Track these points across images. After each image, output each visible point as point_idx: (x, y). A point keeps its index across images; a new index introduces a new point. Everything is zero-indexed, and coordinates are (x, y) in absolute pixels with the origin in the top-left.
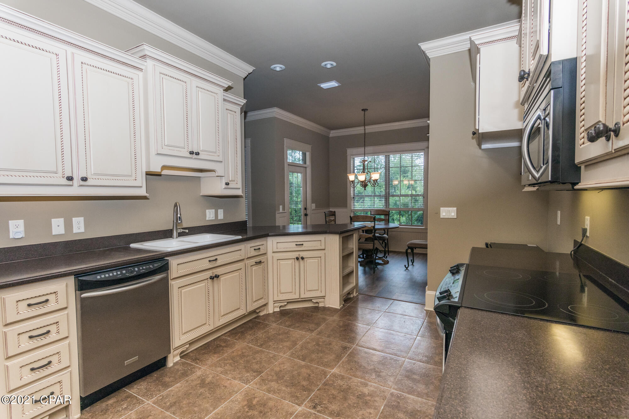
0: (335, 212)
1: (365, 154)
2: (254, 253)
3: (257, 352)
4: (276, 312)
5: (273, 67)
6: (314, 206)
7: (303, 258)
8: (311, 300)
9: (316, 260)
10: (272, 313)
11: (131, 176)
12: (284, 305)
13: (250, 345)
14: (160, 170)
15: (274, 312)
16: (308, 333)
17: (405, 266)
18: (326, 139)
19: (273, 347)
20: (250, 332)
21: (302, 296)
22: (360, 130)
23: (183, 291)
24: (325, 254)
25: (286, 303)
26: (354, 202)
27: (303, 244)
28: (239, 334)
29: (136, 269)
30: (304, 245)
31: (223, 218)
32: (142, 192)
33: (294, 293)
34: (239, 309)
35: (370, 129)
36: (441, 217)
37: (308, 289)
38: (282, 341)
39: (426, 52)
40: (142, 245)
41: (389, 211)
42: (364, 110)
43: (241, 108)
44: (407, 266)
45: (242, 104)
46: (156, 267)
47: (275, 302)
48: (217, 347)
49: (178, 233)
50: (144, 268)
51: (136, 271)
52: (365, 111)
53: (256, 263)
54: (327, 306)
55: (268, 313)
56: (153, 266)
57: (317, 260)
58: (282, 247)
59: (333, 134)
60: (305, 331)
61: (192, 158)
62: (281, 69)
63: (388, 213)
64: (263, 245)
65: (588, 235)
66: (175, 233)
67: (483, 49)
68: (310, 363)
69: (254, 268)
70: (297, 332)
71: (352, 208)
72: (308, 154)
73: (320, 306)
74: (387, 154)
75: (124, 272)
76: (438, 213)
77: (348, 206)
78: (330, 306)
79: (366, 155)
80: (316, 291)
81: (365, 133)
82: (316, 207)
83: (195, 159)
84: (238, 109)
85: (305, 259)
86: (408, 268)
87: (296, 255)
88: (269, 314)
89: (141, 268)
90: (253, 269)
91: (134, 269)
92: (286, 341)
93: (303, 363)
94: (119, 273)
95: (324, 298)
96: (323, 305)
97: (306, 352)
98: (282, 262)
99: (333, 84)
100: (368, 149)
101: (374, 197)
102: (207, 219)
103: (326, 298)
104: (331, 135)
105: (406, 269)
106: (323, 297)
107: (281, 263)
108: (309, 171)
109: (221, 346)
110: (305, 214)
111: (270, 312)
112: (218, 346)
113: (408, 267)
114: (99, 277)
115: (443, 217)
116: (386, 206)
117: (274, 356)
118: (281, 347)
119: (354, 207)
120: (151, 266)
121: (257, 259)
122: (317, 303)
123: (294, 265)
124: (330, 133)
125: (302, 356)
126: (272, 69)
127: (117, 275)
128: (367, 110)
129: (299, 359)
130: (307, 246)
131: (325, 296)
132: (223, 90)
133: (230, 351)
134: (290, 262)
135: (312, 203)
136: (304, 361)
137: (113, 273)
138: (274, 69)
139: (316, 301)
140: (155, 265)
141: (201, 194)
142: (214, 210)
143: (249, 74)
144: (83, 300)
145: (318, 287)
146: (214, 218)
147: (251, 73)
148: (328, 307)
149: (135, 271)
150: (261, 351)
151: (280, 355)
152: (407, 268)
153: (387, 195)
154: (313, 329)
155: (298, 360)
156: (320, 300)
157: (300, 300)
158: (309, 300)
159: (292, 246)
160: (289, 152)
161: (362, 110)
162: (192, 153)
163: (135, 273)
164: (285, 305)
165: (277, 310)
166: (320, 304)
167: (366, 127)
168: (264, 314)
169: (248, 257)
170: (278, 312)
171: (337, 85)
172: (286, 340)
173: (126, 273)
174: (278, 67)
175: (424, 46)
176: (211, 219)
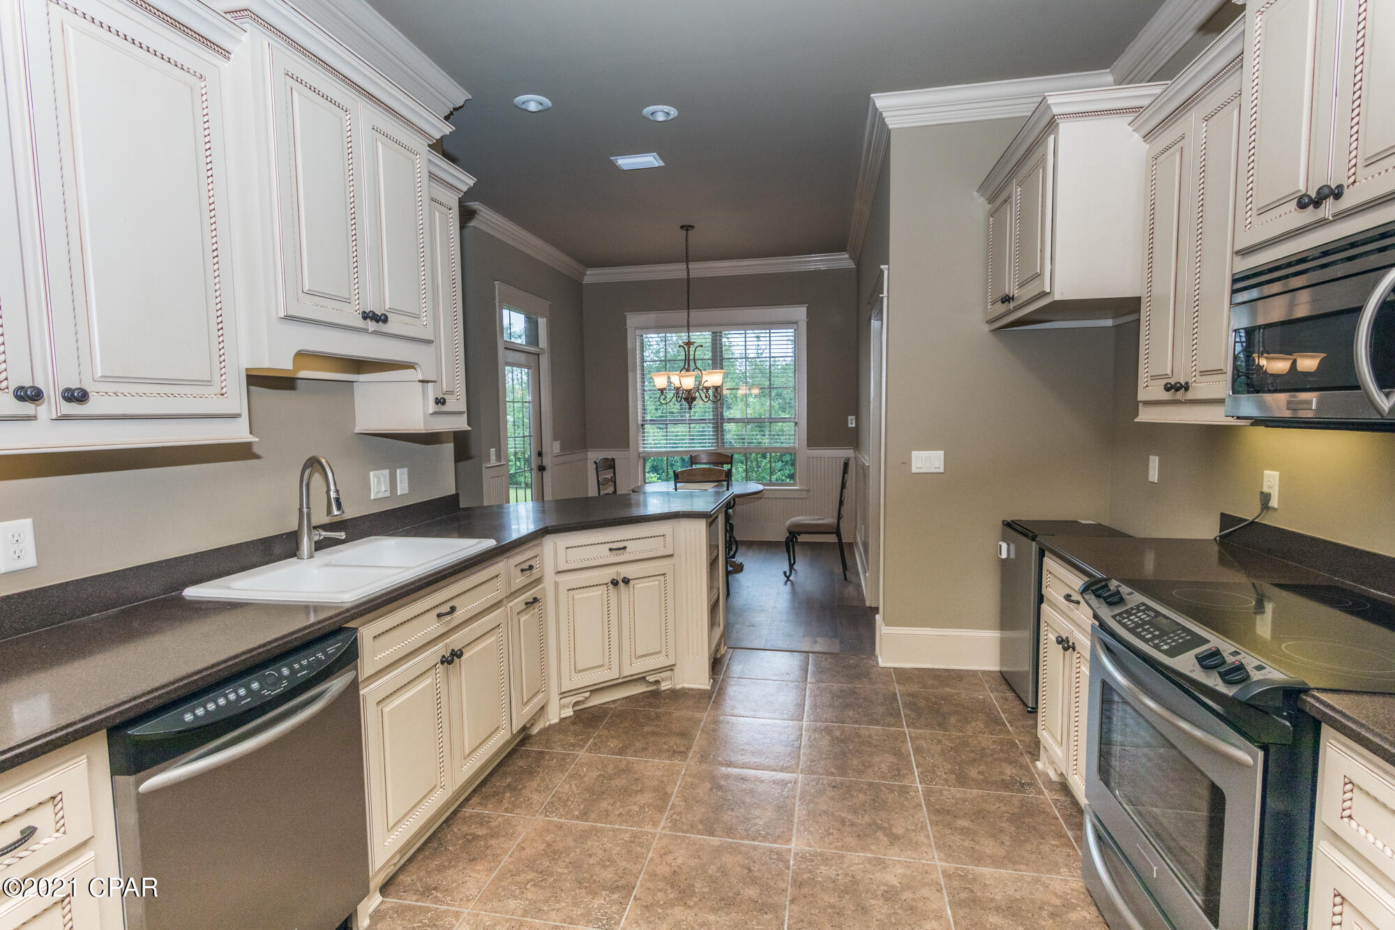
0: (613, 460)
1: (688, 327)
2: (520, 580)
3: (584, 836)
4: (565, 718)
5: (519, 99)
6: (557, 445)
7: (626, 581)
8: (644, 678)
9: (654, 583)
10: (557, 724)
11: (208, 383)
12: (583, 699)
13: (556, 819)
14: (289, 366)
15: (562, 720)
16: (676, 761)
17: (785, 573)
18: (575, 288)
19: (618, 812)
20: (534, 784)
21: (628, 671)
22: (675, 271)
23: (387, 709)
24: (674, 565)
25: (587, 694)
26: (644, 436)
27: (625, 548)
28: (508, 795)
29: (285, 671)
30: (627, 549)
31: (407, 492)
32: (238, 432)
33: (606, 667)
34: (498, 728)
35: (701, 269)
36: (913, 471)
37: (639, 653)
38: (626, 792)
39: (885, 114)
40: (229, 588)
41: (732, 456)
42: (687, 228)
43: (459, 199)
44: (788, 574)
45: (465, 189)
46: (334, 654)
47: (562, 696)
48: (469, 841)
49: (315, 542)
50: (305, 662)
51: (286, 678)
52: (687, 230)
53: (526, 604)
54: (679, 687)
55: (547, 724)
56: (325, 653)
57: (657, 583)
58: (578, 557)
59: (592, 276)
60: (669, 758)
61: (365, 331)
62: (540, 108)
63: (729, 460)
64: (536, 557)
65: (1276, 506)
66: (306, 544)
67: (1064, 127)
68: (731, 838)
69: (524, 618)
70: (651, 764)
71: (641, 450)
72: (542, 322)
73: (663, 689)
74: (717, 329)
75: (255, 686)
76: (907, 463)
77: (631, 444)
78: (686, 685)
79: (690, 329)
80: (656, 656)
81: (688, 279)
82: (563, 448)
83: (376, 333)
84: (453, 200)
85: (631, 581)
86: (791, 578)
87: (610, 573)
88: (551, 727)
89: (297, 666)
90: (522, 620)
91: (279, 672)
92: (637, 792)
93: (715, 841)
94: (242, 692)
95: (672, 670)
96: (670, 686)
97: (703, 810)
98: (579, 595)
99: (649, 160)
100: (696, 315)
101: (690, 424)
102: (372, 498)
103: (676, 669)
104: (587, 280)
105: (786, 579)
106: (671, 668)
107: (576, 597)
108: (545, 361)
109: (476, 837)
110: (540, 466)
111: (552, 722)
112: (470, 837)
113: (790, 576)
114: (188, 717)
115: (917, 471)
116: (717, 443)
117: (635, 836)
118: (636, 808)
119: (644, 448)
120: (319, 655)
121: (528, 596)
122: (657, 682)
123: (606, 599)
124: (585, 275)
125: (701, 822)
126: (516, 106)
127: (239, 698)
128: (693, 227)
129: (699, 833)
130: (634, 549)
131: (674, 665)
132: (429, 146)
133: (512, 845)
134: (597, 592)
135: (555, 439)
136: (712, 834)
137: (226, 696)
138: (523, 107)
139: (655, 679)
140: (330, 650)
141: (357, 430)
142: (386, 472)
143: (455, 109)
144: (144, 801)
145: (661, 647)
146: (388, 494)
147: (460, 107)
148: (683, 688)
149: (281, 677)
150: (593, 829)
151: (648, 833)
152: (788, 578)
153: (717, 419)
154: (682, 749)
155: (699, 837)
156: (663, 675)
157: (620, 681)
158: (642, 679)
159: (601, 554)
160: (506, 312)
161: (682, 227)
162: (366, 316)
163: (285, 683)
164: (587, 698)
165: (569, 712)
166: (663, 684)
167: (691, 265)
168: (539, 728)
169: (512, 591)
170: (570, 717)
171: (656, 164)
172: (634, 787)
173: (262, 688)
174: (533, 102)
175: (883, 101)
176: (381, 495)
